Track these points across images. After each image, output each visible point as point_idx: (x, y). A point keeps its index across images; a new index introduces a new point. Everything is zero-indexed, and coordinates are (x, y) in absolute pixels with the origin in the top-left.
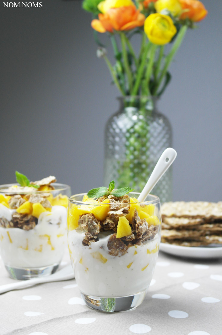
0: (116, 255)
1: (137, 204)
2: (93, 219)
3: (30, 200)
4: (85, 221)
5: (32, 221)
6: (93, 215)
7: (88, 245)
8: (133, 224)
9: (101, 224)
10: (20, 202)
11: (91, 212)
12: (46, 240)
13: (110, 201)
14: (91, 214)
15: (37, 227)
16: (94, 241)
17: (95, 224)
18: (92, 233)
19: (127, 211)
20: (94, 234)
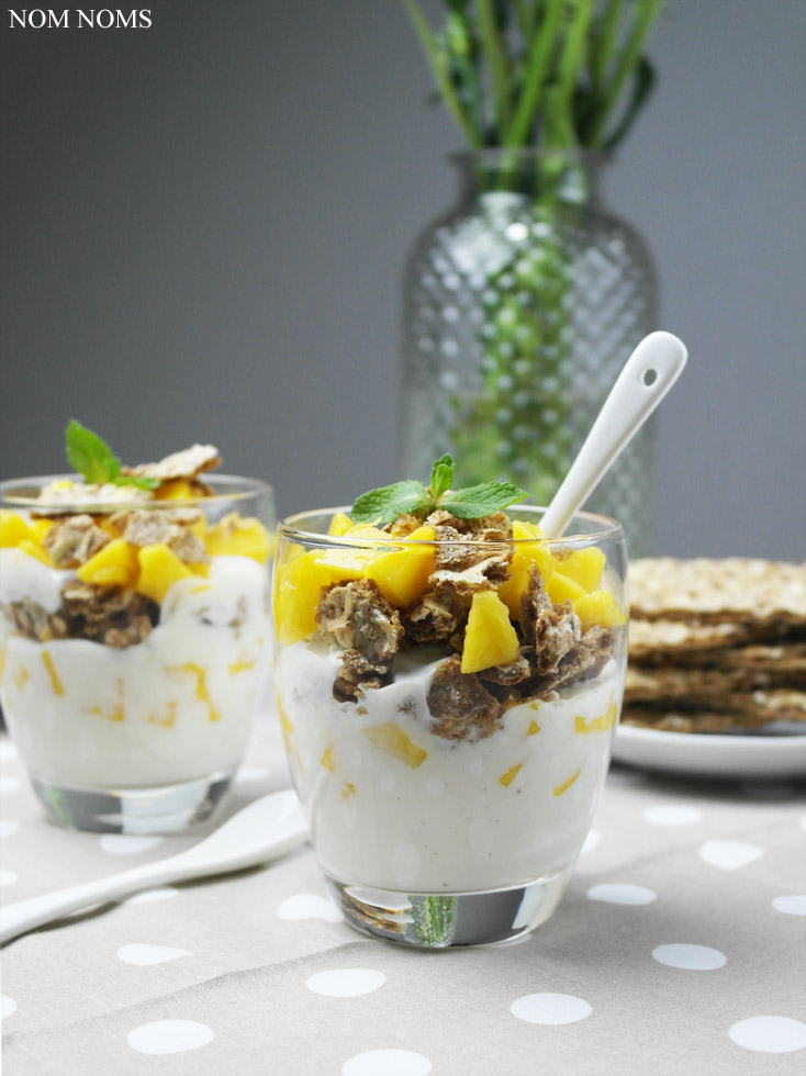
0: (460, 736)
1: (538, 546)
2: (371, 602)
3: (128, 535)
4: (343, 610)
5: (139, 613)
6: (372, 585)
7: (354, 699)
8: (524, 619)
9: (405, 620)
10: (91, 543)
11: (367, 576)
12: (190, 687)
13: (436, 532)
14: (365, 581)
15: (158, 635)
16: (375, 683)
17: (382, 618)
18: (370, 655)
19: (504, 569)
20: (376, 656)
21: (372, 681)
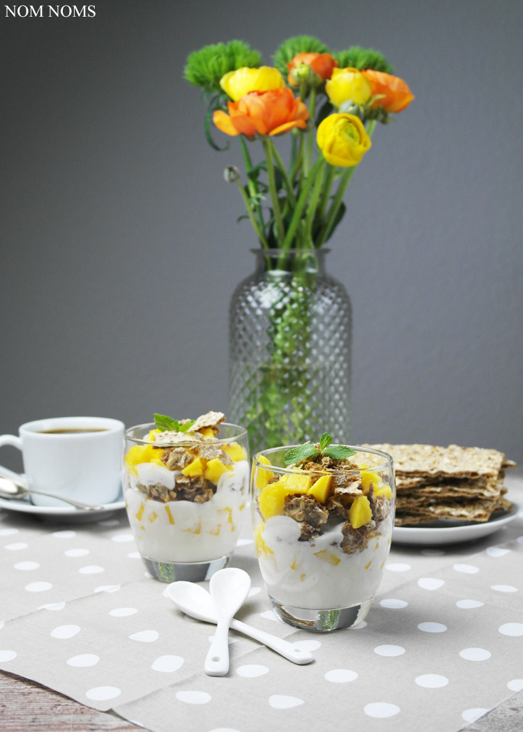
3: (201, 455)
5: (208, 489)
10: (186, 459)
12: (226, 517)
15: (216, 497)
17: (319, 511)
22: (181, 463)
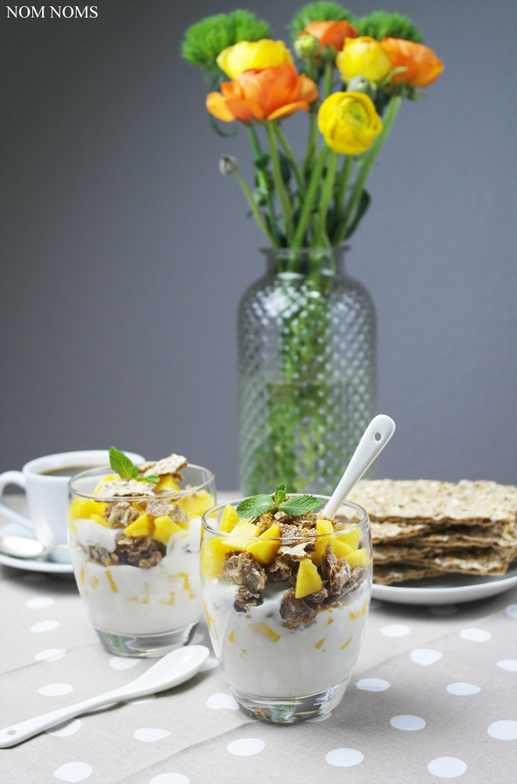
0: (296, 628)
1: (330, 537)
2: (251, 565)
3: (148, 511)
4: (237, 566)
5: (154, 550)
6: (251, 556)
7: (245, 611)
8: (323, 567)
9: (267, 572)
10: (130, 515)
11: (248, 551)
12: (180, 584)
13: (280, 527)
14: (247, 553)
15: (165, 560)
16: (255, 603)
17: (257, 573)
18: (251, 589)
19: (313, 546)
20: (254, 589)
21: (253, 602)
22: (124, 521)
